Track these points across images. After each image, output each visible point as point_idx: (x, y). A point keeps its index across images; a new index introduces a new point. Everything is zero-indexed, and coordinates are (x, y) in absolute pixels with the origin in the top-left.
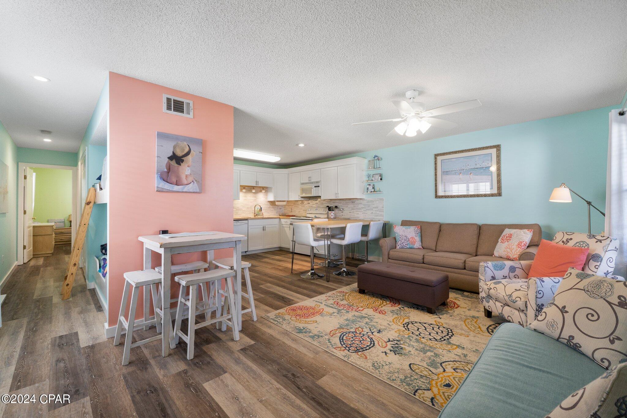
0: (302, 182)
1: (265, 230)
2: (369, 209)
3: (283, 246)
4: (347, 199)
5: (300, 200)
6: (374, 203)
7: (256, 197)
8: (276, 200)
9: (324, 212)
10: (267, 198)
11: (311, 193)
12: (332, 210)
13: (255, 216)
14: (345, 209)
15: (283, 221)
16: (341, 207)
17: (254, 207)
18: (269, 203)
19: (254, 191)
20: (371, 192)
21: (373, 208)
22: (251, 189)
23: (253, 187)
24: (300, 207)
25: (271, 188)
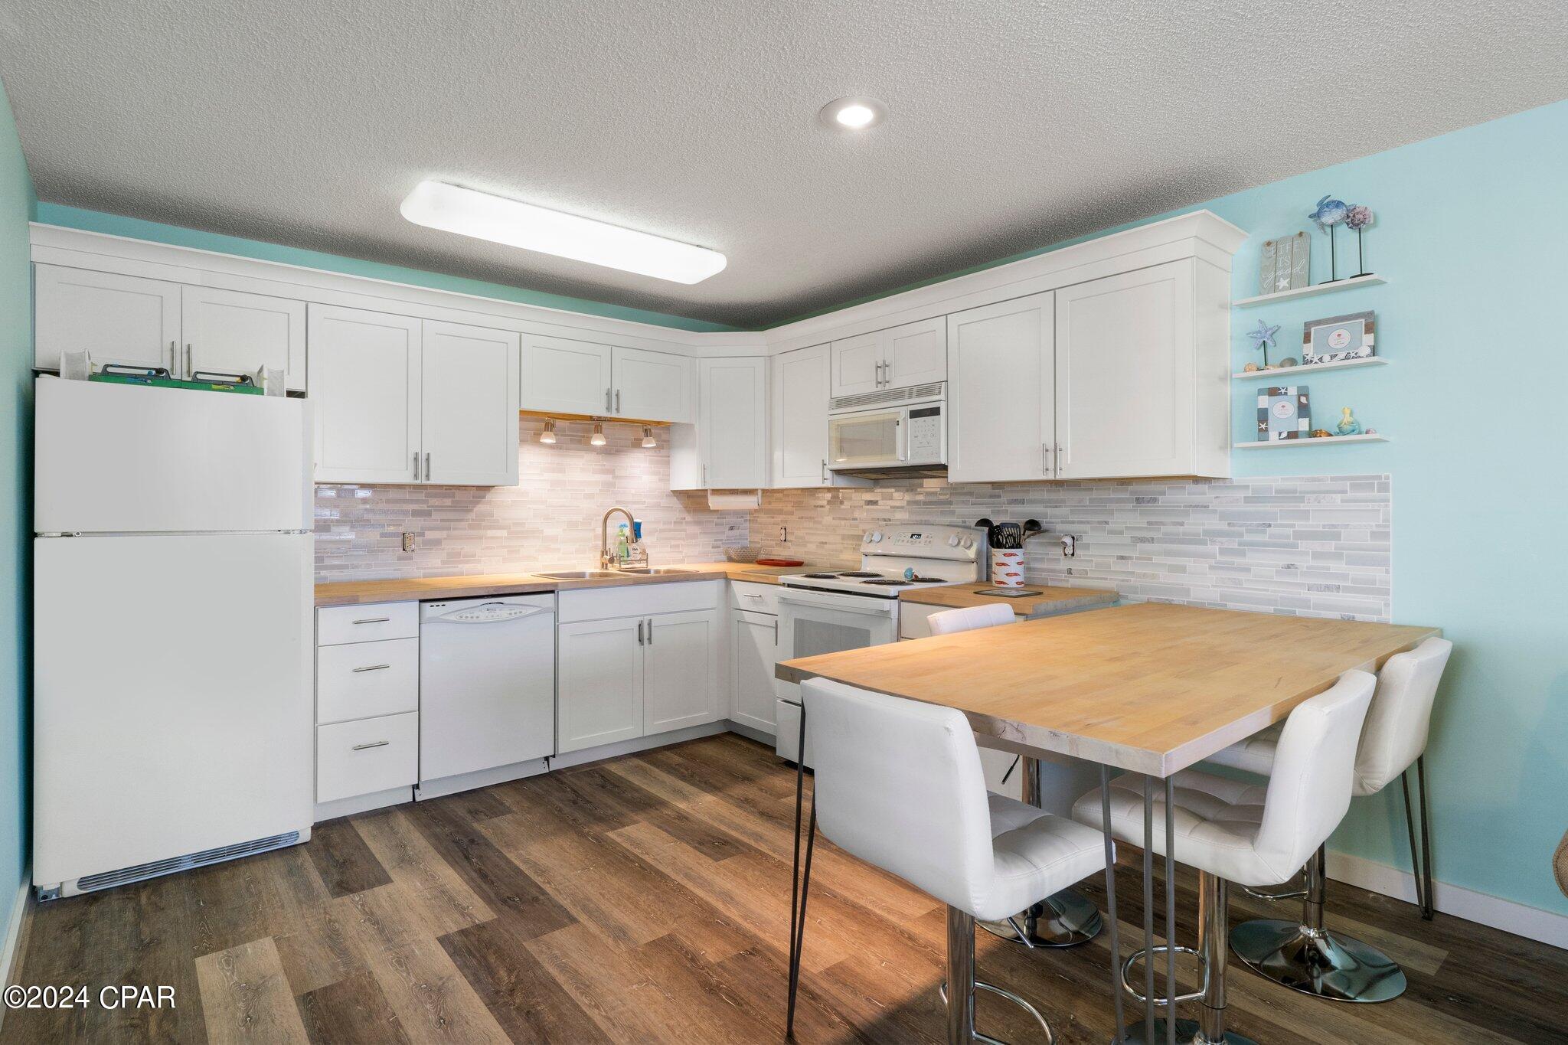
0: (840, 392)
1: (650, 639)
2: (1265, 545)
3: (748, 717)
4: (1100, 480)
5: (828, 484)
6: (1302, 507)
7: (611, 472)
8: (708, 487)
9: (959, 553)
10: (666, 478)
11: (893, 450)
12: (1010, 541)
13: (604, 565)
14: (1085, 540)
15: (742, 591)
16: (1059, 527)
17: (602, 518)
18: (675, 503)
19: (598, 442)
20: (1292, 435)
21: (1301, 535)
22: (588, 431)
23: (596, 423)
24: (828, 520)
25: (690, 426)
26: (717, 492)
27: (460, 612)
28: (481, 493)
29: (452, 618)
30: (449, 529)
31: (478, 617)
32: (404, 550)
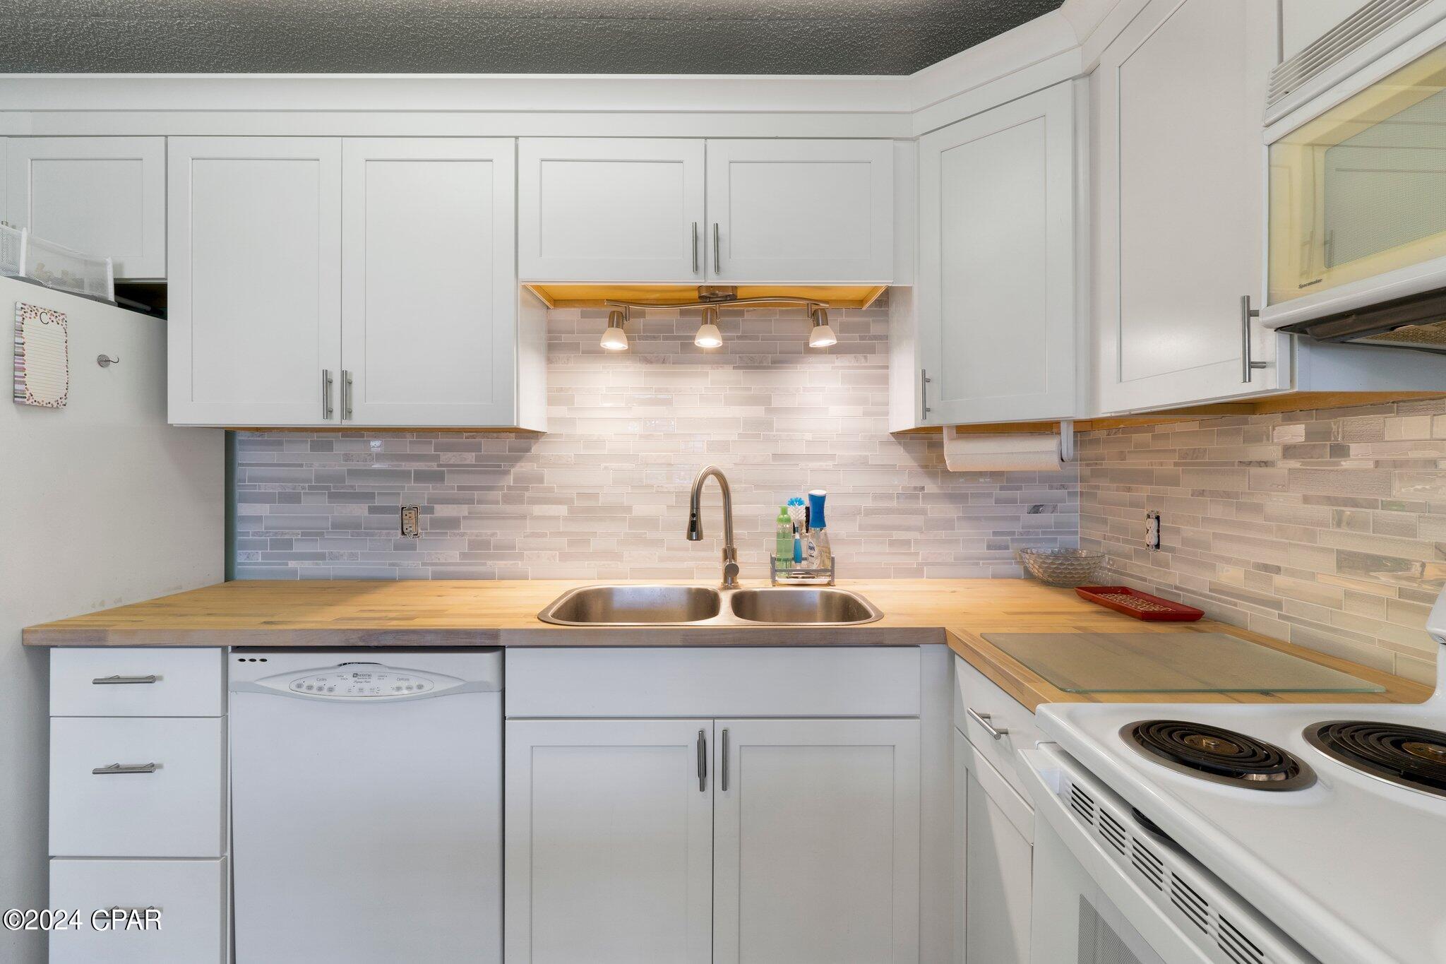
7: (764, 400)
8: (937, 421)
10: (882, 409)
18: (901, 458)
25: (907, 290)
26: (967, 431)
27: (298, 676)
28: (522, 443)
29: (283, 685)
30: (470, 501)
31: (331, 690)
32: (403, 533)
